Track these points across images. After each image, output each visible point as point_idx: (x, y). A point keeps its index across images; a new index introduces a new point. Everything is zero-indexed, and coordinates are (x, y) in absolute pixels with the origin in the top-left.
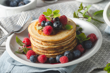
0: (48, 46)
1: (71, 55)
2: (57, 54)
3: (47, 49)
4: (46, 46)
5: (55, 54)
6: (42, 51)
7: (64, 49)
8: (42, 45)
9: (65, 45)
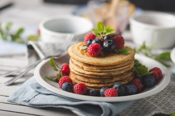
0: (91, 71)
1: (123, 88)
2: (102, 85)
3: (88, 76)
4: (89, 71)
5: (100, 86)
6: (81, 78)
7: (114, 81)
8: (83, 69)
9: (116, 74)
